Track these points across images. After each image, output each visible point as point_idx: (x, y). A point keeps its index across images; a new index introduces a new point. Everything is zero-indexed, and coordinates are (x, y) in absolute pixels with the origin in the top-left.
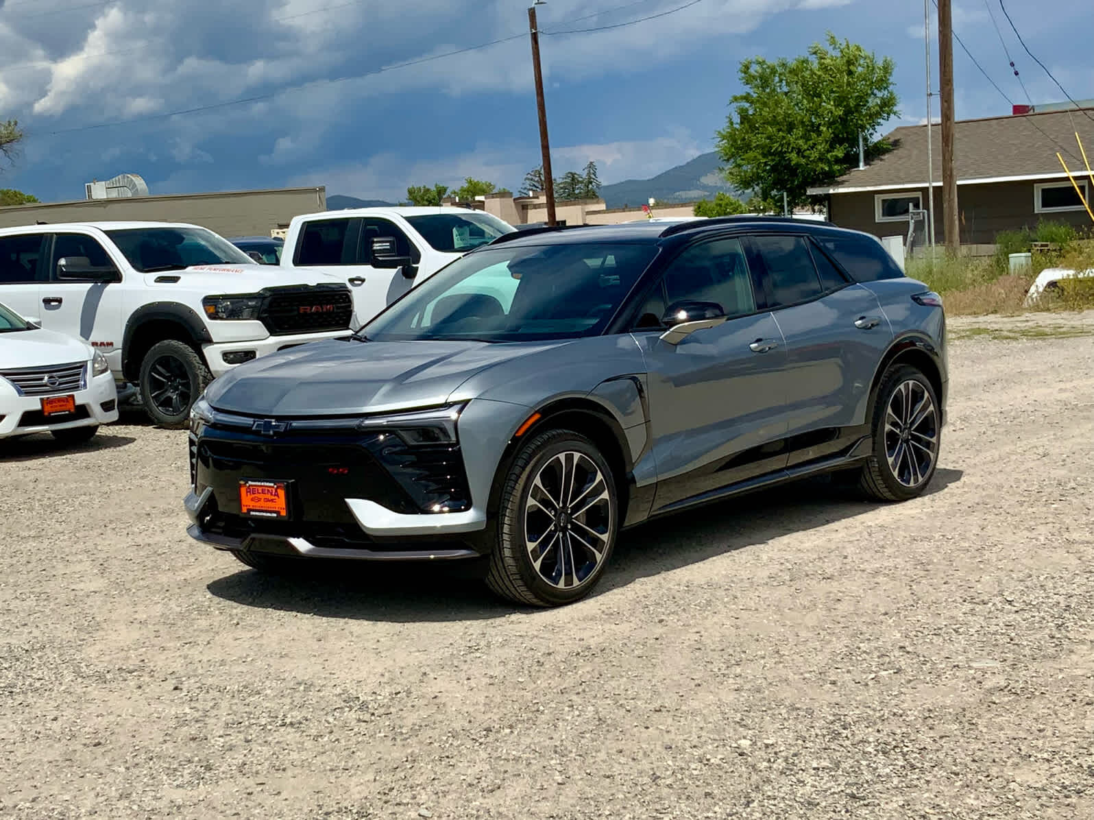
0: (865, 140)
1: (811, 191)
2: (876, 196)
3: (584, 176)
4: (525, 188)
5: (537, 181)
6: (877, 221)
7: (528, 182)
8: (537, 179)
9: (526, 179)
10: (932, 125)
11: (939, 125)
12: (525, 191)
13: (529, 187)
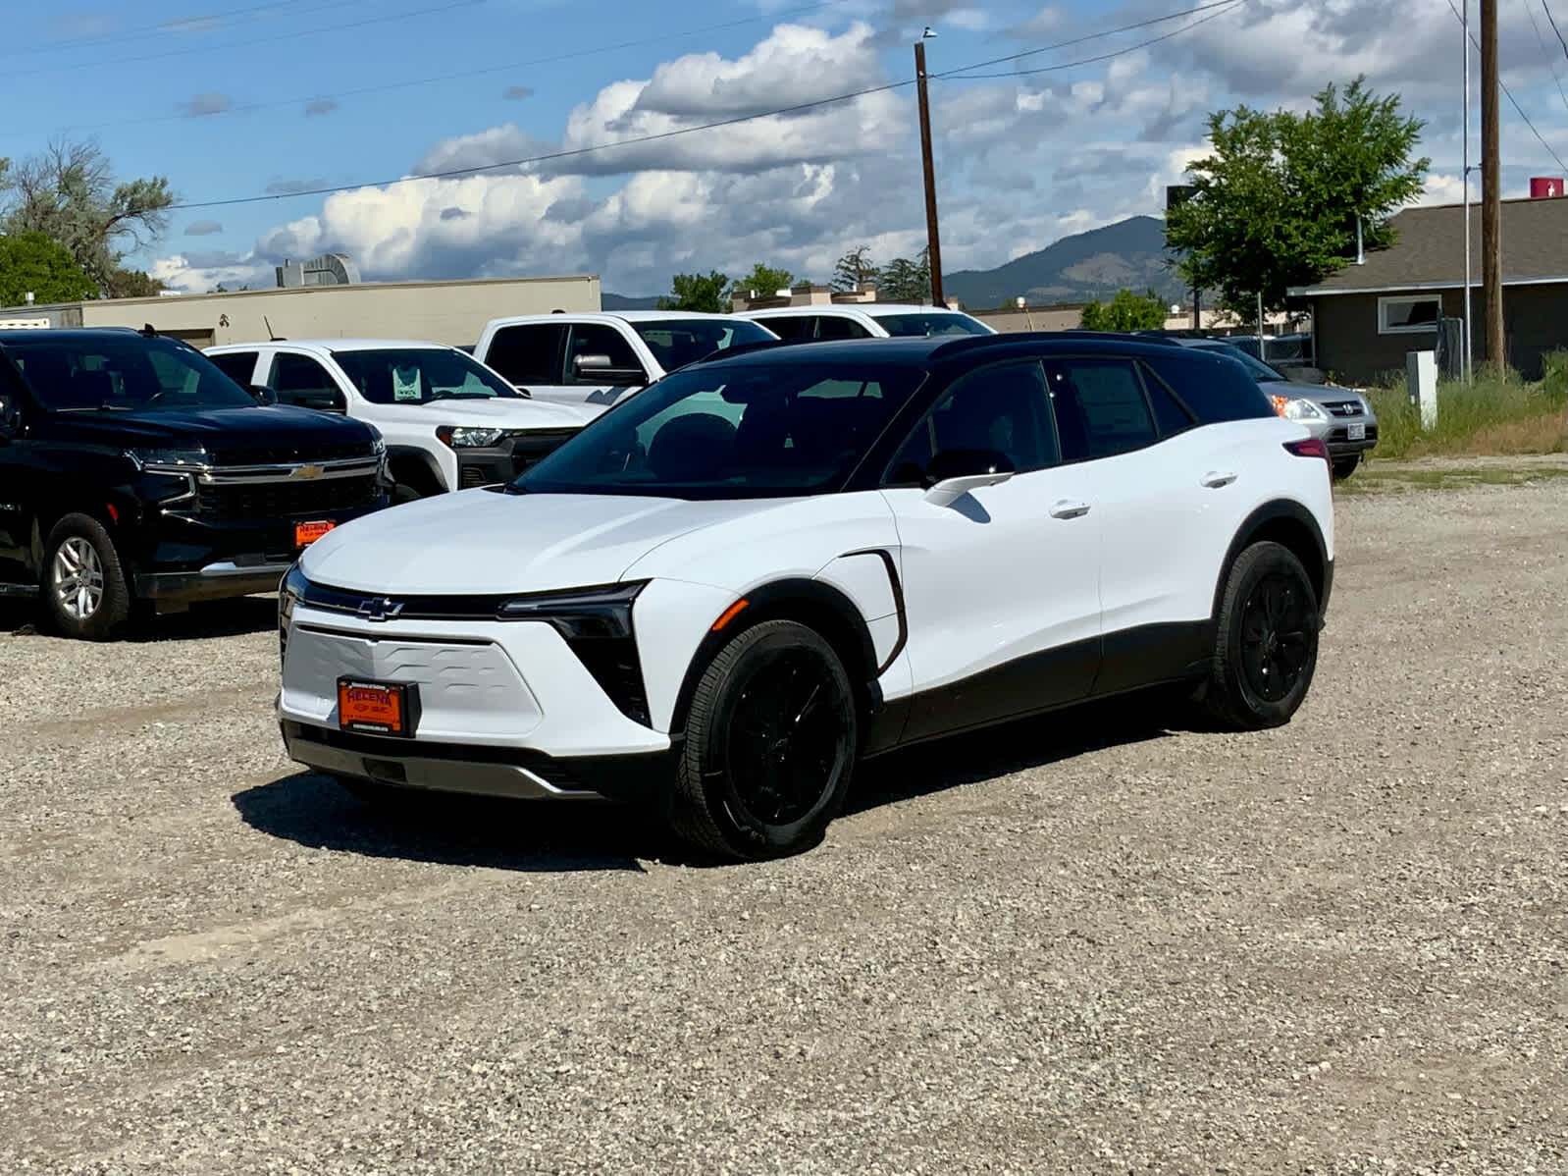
0: (1366, 223)
1: (1292, 292)
2: (1380, 299)
3: (918, 266)
4: (836, 280)
5: (854, 271)
6: (1380, 332)
7: (842, 271)
8: (853, 267)
9: (838, 267)
10: (1471, 205)
11: (1478, 204)
12: (837, 284)
13: (841, 279)
